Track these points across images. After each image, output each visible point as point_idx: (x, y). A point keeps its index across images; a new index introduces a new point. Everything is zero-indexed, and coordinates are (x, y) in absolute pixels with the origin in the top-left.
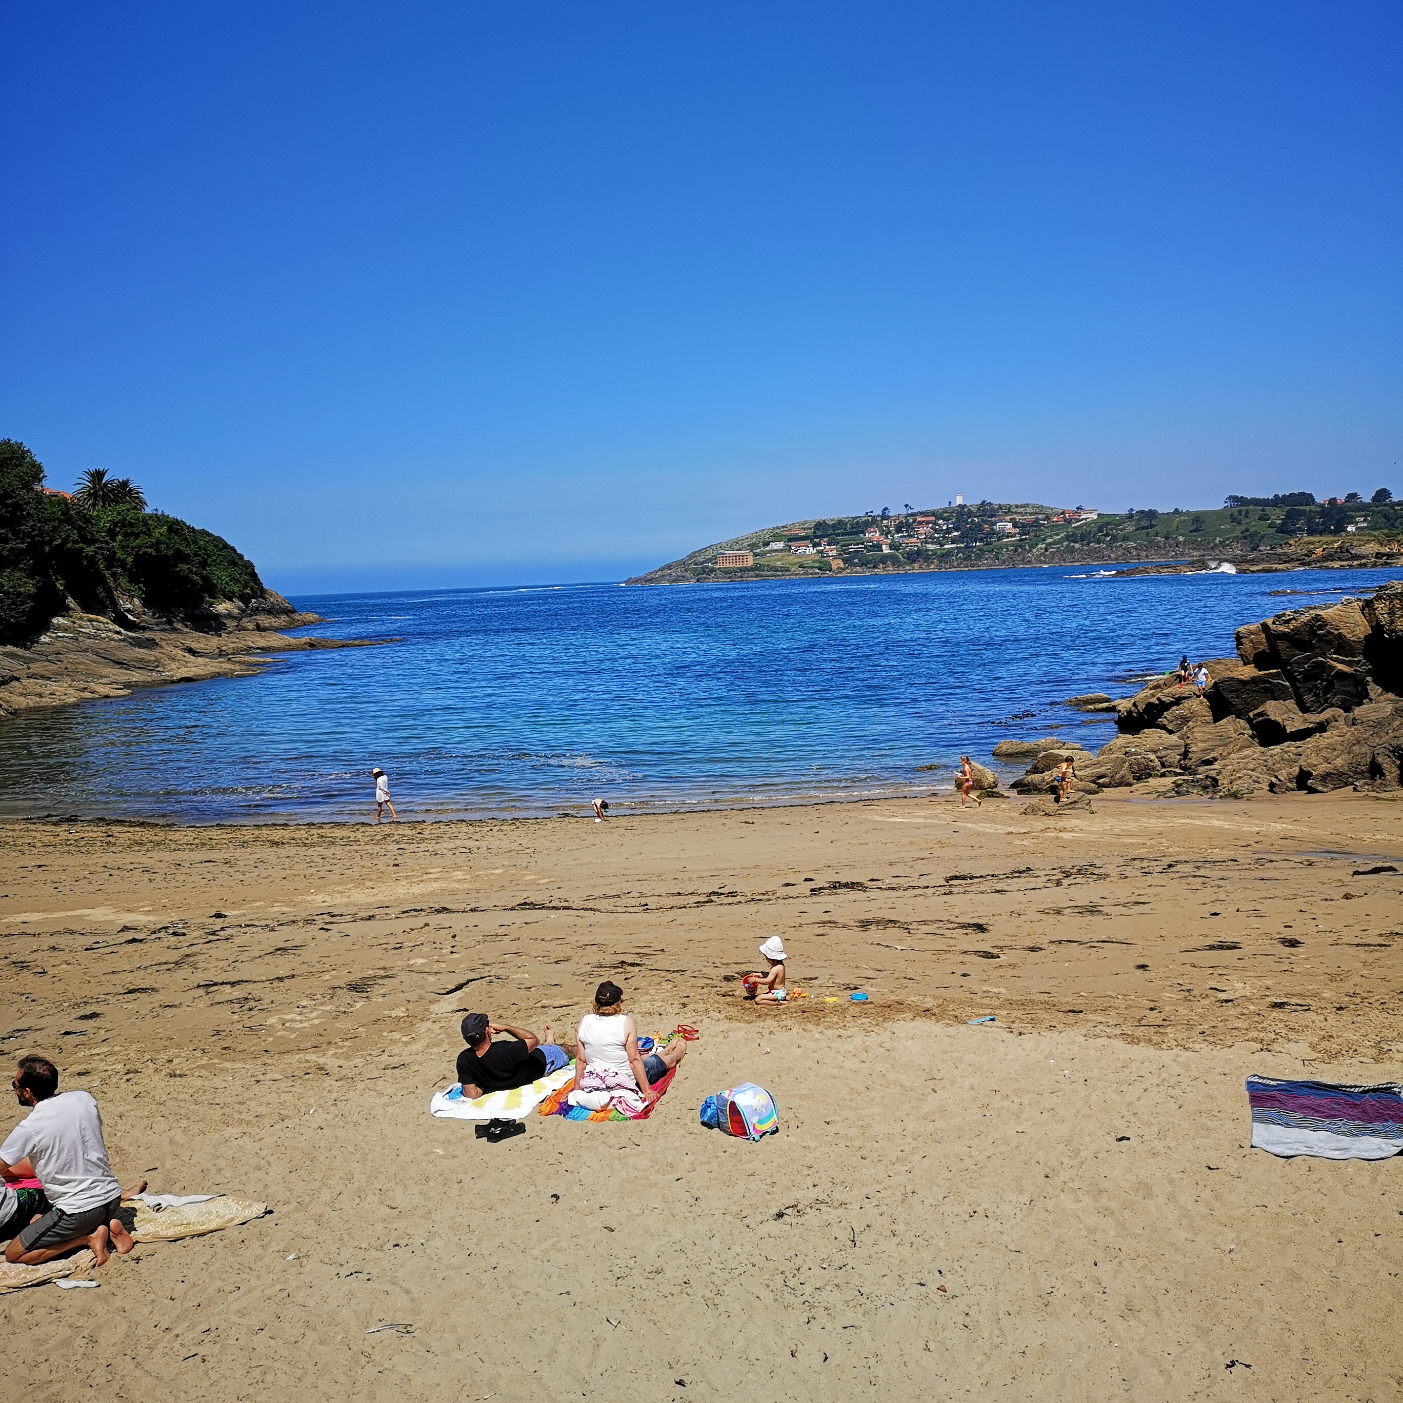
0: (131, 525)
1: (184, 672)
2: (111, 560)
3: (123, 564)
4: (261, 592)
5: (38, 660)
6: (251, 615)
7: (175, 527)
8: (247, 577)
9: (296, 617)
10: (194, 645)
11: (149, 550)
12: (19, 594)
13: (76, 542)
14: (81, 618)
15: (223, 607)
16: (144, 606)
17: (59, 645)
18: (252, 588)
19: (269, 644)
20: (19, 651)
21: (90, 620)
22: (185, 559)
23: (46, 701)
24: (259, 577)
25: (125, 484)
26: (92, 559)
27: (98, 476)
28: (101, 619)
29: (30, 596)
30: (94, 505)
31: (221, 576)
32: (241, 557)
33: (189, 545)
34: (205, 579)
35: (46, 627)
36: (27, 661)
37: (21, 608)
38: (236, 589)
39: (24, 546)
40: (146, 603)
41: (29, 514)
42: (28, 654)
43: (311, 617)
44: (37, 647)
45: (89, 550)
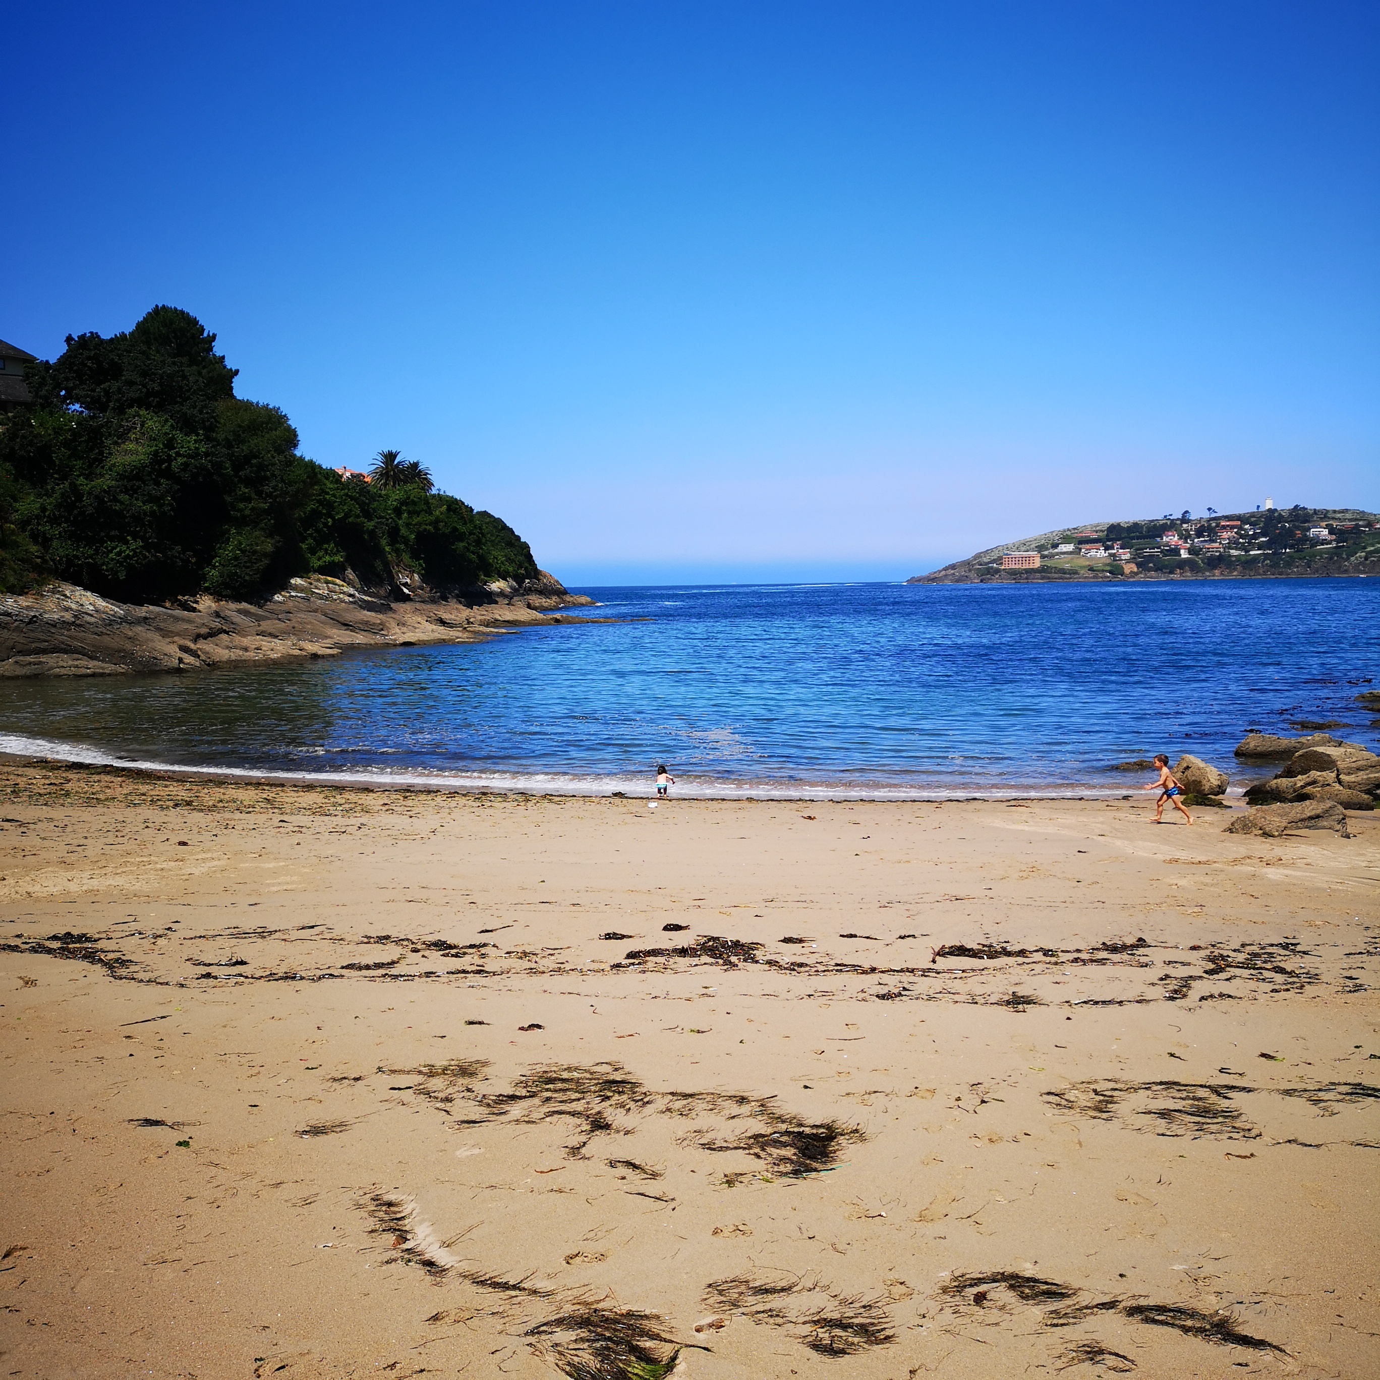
0: (413, 502)
2: (394, 535)
3: (406, 541)
4: (533, 571)
5: (269, 619)
6: (523, 595)
7: (455, 506)
8: (522, 558)
9: (568, 598)
10: (445, 616)
11: (428, 527)
15: (497, 586)
17: (291, 604)
18: (526, 569)
20: (252, 608)
21: (327, 582)
22: (461, 537)
24: (534, 558)
25: (415, 465)
27: (390, 457)
28: (338, 581)
30: (385, 484)
31: (497, 556)
32: (518, 538)
33: (465, 523)
34: (482, 558)
35: (284, 586)
36: (259, 619)
38: (511, 569)
42: (260, 612)
43: (584, 599)
44: (269, 606)
45: (370, 525)
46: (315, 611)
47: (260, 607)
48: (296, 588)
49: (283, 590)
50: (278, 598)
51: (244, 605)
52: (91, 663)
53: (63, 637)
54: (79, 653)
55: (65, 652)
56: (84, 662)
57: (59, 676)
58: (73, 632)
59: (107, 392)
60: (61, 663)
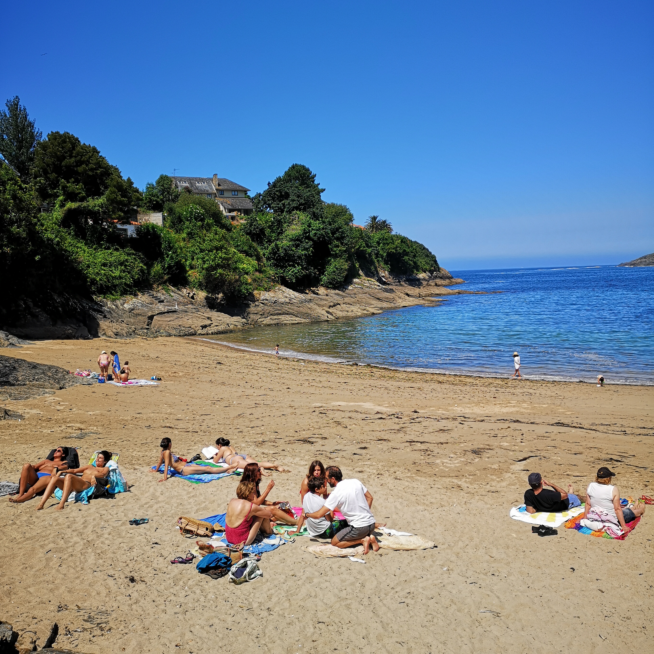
0: (386, 239)
1: (404, 304)
2: (377, 255)
3: (382, 256)
4: (438, 269)
5: (347, 297)
6: (433, 279)
7: (404, 240)
8: (433, 262)
9: (453, 280)
10: (409, 292)
11: (393, 250)
12: (342, 269)
13: (364, 247)
14: (365, 279)
15: (421, 275)
16: (389, 274)
17: (356, 290)
18: (434, 267)
19: (441, 292)
20: (340, 292)
21: (368, 280)
22: (407, 254)
23: (350, 314)
24: (438, 262)
25: (385, 222)
26: (370, 254)
27: (374, 218)
28: (372, 280)
29: (346, 270)
30: (372, 231)
31: (421, 261)
32: (430, 253)
33: (409, 248)
34: (415, 263)
35: (351, 283)
36: (343, 297)
37: (342, 275)
38: (428, 268)
39: (345, 249)
40: (390, 273)
41: (347, 235)
42: (344, 294)
43: (460, 280)
44: (347, 291)
45: (369, 250)
46: (366, 293)
47: (344, 292)
48: (356, 283)
49: (352, 284)
50: (350, 288)
51: (337, 291)
52: (297, 319)
53: (286, 308)
54: (292, 315)
55: (287, 314)
56: (294, 318)
57: (285, 324)
58: (289, 307)
59: (284, 204)
60: (287, 319)
